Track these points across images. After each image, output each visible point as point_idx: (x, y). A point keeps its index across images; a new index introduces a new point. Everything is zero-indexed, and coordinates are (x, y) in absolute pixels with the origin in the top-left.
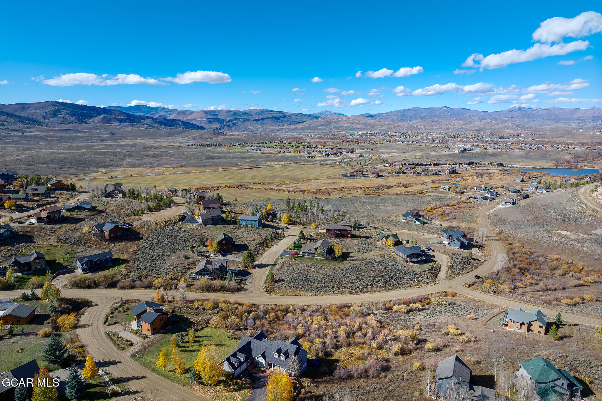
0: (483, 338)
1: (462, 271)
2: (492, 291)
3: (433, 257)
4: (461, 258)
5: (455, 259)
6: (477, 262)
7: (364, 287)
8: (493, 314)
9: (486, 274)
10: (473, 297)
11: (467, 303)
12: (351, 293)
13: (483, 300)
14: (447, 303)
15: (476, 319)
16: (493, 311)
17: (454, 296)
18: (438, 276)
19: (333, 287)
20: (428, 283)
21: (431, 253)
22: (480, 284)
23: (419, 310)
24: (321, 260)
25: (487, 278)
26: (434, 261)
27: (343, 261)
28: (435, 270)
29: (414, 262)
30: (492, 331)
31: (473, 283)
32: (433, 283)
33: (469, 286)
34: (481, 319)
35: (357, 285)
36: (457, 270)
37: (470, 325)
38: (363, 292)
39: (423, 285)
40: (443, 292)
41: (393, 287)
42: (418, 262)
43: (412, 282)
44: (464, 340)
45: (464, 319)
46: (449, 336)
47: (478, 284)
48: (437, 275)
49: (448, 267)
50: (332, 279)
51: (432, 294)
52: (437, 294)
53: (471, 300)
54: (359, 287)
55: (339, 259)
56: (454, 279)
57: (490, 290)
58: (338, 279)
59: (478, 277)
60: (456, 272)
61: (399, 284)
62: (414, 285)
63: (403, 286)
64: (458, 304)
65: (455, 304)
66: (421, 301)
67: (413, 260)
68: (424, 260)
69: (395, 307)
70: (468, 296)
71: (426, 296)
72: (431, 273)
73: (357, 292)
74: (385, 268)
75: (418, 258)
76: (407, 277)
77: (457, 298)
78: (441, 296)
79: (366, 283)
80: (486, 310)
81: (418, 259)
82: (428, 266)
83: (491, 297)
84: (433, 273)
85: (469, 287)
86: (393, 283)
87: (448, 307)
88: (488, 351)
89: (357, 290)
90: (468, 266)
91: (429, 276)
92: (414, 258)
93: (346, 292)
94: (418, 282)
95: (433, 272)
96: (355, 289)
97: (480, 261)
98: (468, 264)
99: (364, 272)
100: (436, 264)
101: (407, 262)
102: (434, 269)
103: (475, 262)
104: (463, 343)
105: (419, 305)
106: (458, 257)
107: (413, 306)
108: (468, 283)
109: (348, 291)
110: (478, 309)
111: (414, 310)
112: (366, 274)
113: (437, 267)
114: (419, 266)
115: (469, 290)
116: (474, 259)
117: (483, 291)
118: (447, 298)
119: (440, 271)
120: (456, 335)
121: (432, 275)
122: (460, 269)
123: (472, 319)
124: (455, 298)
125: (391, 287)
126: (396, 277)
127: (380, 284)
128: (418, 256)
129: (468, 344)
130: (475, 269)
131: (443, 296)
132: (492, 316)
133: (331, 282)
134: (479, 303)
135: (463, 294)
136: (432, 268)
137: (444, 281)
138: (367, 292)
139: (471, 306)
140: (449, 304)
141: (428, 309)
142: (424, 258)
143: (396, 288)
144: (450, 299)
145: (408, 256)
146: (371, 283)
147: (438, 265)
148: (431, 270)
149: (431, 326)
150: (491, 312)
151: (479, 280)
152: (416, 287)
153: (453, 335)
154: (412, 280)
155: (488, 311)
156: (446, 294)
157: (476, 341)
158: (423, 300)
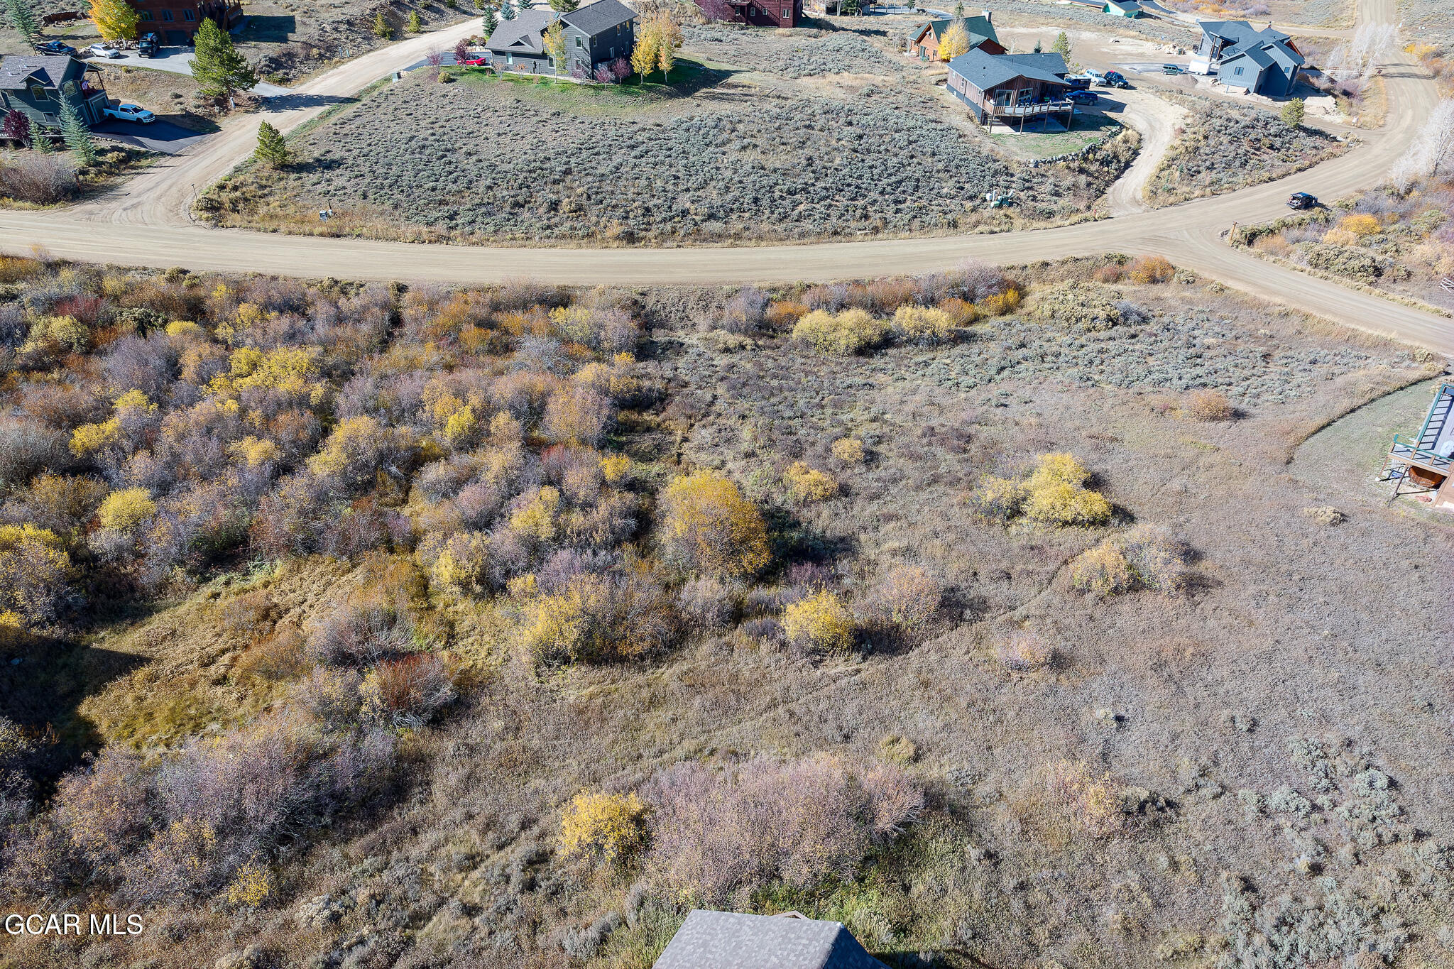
0: (1246, 563)
1: (1235, 174)
2: (1363, 268)
3: (1119, 107)
4: (1247, 121)
5: (1217, 123)
6: (1319, 141)
7: (711, 217)
8: (1351, 395)
9: (1351, 191)
10: (1251, 291)
11: (1215, 318)
12: (630, 238)
13: (1305, 309)
14: (1102, 315)
15: (1238, 415)
16: (1351, 376)
17: (1153, 280)
18: (1109, 190)
19: (554, 206)
20: (1051, 214)
21: (1116, 94)
22: (1311, 234)
23: (936, 343)
24: (566, 88)
25: (1347, 208)
26: (1113, 122)
27: (671, 96)
28: (1105, 162)
29: (1013, 122)
30: (1327, 512)
31: (1273, 223)
32: (1075, 218)
33: (1251, 238)
34: (1265, 414)
35: (684, 202)
36: (1211, 168)
37: (1188, 454)
38: (698, 236)
39: (1018, 222)
40: (1108, 258)
41: (863, 223)
42: (1031, 124)
43: (969, 205)
44: (1103, 573)
45: (1164, 411)
46: (1021, 527)
47: (1296, 233)
48: (1108, 184)
49: (1173, 154)
50: (567, 172)
51: (1046, 264)
52: (1069, 266)
53: (1241, 304)
54: (685, 213)
55: (650, 89)
56: (1187, 205)
57: (1355, 264)
58: (600, 170)
59: (1308, 202)
60: (1206, 177)
61: (898, 211)
62: (973, 218)
63: (919, 220)
64: (1166, 319)
65: (1145, 320)
66: (968, 297)
67: (1009, 110)
68: (1066, 114)
69: (813, 322)
70: (1229, 283)
71: (1010, 276)
72: (1082, 171)
73: (662, 238)
74: (861, 137)
75: (1041, 101)
76: (951, 183)
77: (1167, 292)
78: (1090, 276)
79: (729, 197)
80: (1314, 362)
81: (1037, 109)
82: (1078, 141)
83: (1355, 295)
84: (1089, 174)
85: (1250, 243)
86: (874, 203)
87: (1103, 335)
88: (1254, 692)
89: (668, 226)
90: (1269, 157)
91: (1069, 180)
92: (1020, 102)
93: (608, 234)
94: (1000, 206)
95: (1094, 168)
96: (664, 221)
97: (1334, 139)
98: (1272, 147)
99: (744, 148)
100: (1120, 137)
101: (985, 119)
102: (1099, 155)
103: (1310, 142)
104: (1089, 597)
105: (940, 318)
106: (1235, 114)
107: (905, 318)
108: (1250, 225)
109: (616, 228)
110: (1266, 357)
111: (909, 341)
112: (750, 157)
113: (1121, 148)
114: (1032, 138)
115: (1244, 259)
116: (1305, 130)
117: (1319, 263)
118: (1114, 287)
119: (1128, 165)
120: (1066, 523)
121: (1083, 179)
122: (1228, 165)
123: (1214, 418)
124: (1157, 290)
125: (853, 224)
126: (894, 179)
127: (801, 208)
128: (1046, 91)
129: (1126, 606)
130: (1300, 170)
131: (1099, 275)
132: (1346, 404)
133: (555, 182)
134: (1277, 325)
135: (1205, 275)
136: (1093, 150)
137: (1136, 210)
138: (718, 237)
139: (1230, 335)
140: (1113, 321)
141: (992, 338)
142: (1068, 105)
143: (876, 230)
144: (1131, 294)
145: (990, 93)
146: (756, 200)
147: (1126, 141)
148: (1086, 159)
149: (943, 442)
150: (1339, 381)
151: (1306, 215)
152: (980, 228)
153: (1049, 521)
154: (971, 198)
155: (1321, 370)
156: (1117, 268)
157: (1193, 585)
158: (981, 290)
